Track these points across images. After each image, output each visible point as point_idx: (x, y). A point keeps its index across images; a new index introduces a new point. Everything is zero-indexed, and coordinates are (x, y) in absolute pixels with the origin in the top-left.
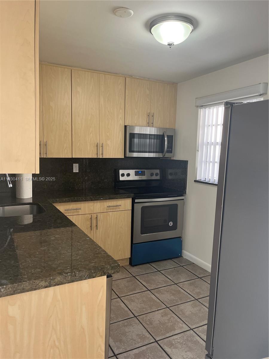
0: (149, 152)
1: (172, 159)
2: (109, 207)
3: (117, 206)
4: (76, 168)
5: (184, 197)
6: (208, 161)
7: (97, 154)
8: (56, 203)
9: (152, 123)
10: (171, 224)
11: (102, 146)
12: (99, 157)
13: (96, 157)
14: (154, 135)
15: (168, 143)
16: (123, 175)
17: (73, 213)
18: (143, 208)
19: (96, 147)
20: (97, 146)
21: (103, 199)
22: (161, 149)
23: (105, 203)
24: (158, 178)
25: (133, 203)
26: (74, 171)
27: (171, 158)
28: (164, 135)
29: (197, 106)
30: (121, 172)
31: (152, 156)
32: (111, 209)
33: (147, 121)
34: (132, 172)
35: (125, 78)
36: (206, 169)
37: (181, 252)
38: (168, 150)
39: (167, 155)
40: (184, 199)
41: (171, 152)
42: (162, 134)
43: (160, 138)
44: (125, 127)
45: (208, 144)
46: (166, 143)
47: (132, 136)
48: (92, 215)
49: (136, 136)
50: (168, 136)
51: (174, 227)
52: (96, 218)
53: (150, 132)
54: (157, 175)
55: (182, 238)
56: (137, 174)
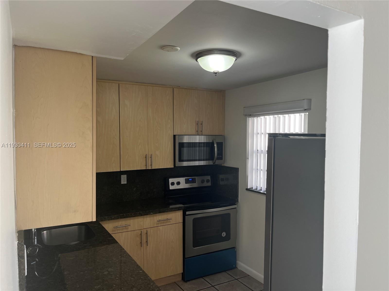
0: (199, 160)
1: (223, 165)
2: (160, 221)
3: (167, 219)
4: (124, 180)
5: (237, 205)
6: (258, 168)
7: (146, 165)
8: (104, 221)
9: (201, 131)
10: (224, 234)
11: (151, 157)
12: (148, 169)
13: (144, 168)
14: (204, 143)
15: (218, 150)
16: (173, 184)
17: (122, 230)
18: (195, 220)
19: (145, 159)
20: (146, 157)
21: (153, 213)
22: (211, 157)
23: (155, 217)
24: (209, 184)
25: (184, 215)
26: (122, 183)
27: (221, 164)
28: (214, 143)
29: (246, 115)
30: (171, 180)
31: (202, 164)
32: (161, 223)
33: (196, 129)
34: (182, 180)
35: (173, 89)
36: (257, 176)
37: (235, 263)
38: (218, 156)
39: (218, 162)
40: (236, 208)
41: (221, 159)
42: (211, 141)
43: (210, 145)
44: (174, 136)
45: (258, 152)
46: (216, 150)
47: (182, 145)
48: (142, 230)
49: (185, 145)
50: (218, 144)
51: (228, 238)
52: (147, 233)
53: (199, 140)
54: (208, 181)
55: (235, 248)
56: (187, 182)
